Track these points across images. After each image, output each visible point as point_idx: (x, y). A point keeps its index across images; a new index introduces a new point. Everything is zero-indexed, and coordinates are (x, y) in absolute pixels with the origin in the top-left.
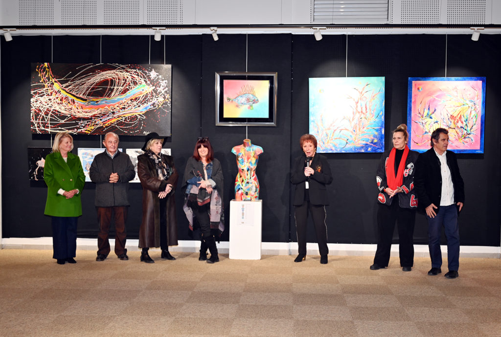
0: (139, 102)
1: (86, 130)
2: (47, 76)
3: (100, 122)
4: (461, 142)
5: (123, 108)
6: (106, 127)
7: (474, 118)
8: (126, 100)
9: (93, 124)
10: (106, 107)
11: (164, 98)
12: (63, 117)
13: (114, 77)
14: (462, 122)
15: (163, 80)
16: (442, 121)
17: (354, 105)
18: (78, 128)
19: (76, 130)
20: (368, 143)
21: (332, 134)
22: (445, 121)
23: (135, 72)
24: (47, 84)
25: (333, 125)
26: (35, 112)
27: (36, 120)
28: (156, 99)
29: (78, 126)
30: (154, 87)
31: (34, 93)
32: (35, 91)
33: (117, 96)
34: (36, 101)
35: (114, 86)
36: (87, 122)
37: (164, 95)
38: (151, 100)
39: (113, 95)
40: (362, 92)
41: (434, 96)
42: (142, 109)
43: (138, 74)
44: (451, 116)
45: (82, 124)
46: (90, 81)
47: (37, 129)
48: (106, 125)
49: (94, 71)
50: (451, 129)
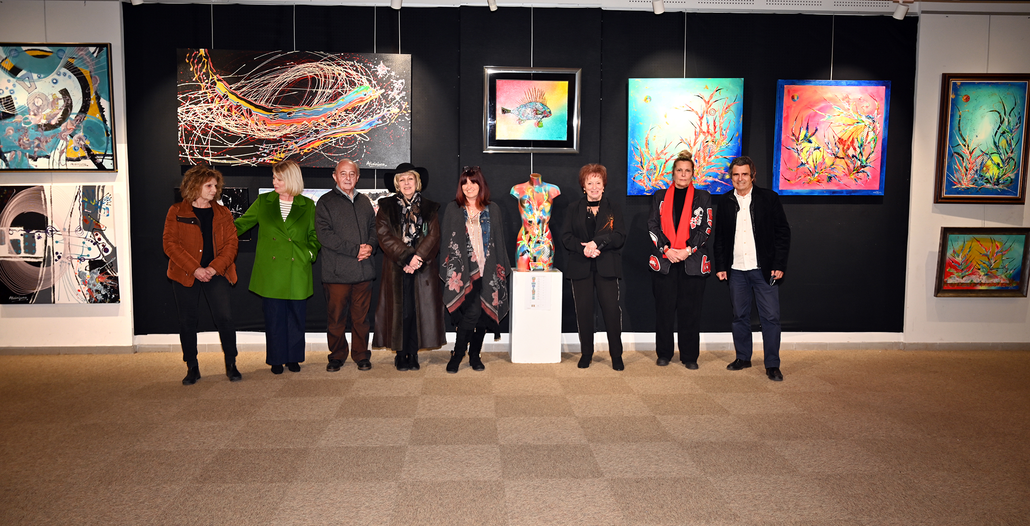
0: (358, 115)
1: (272, 160)
2: (204, 70)
3: (295, 146)
4: (852, 179)
5: (333, 124)
6: (306, 154)
7: (872, 142)
8: (337, 111)
9: (283, 149)
10: (305, 122)
11: (400, 108)
12: (233, 138)
13: (317, 73)
14: (855, 149)
15: (397, 79)
16: (826, 147)
17: (696, 120)
18: (258, 157)
19: (254, 159)
20: (717, 180)
21: (662, 166)
22: (830, 146)
23: (352, 65)
24: (204, 84)
25: (665, 152)
26: (186, 129)
27: (187, 143)
28: (386, 109)
29: (258, 153)
30: (383, 91)
31: (182, 98)
32: (185, 95)
33: (322, 104)
34: (187, 112)
35: (318, 88)
36: (274, 146)
37: (399, 103)
38: (378, 111)
39: (315, 103)
40: (709, 102)
41: (815, 109)
42: (364, 125)
43: (357, 68)
44: (839, 139)
45: (264, 149)
46: (277, 79)
47: (189, 157)
48: (305, 151)
49: (283, 63)
50: (838, 159)
